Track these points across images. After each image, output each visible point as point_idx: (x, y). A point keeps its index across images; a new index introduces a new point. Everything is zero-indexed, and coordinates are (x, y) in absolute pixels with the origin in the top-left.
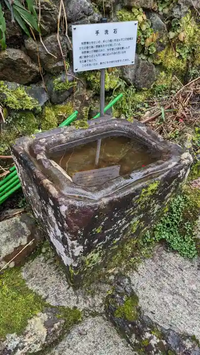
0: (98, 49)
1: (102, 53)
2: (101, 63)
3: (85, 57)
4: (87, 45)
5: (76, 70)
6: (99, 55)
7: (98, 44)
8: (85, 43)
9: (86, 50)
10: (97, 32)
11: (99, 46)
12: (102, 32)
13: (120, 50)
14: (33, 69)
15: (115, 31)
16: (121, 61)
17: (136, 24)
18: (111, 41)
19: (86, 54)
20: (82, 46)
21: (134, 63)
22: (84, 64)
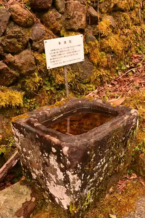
0: (61, 53)
1: (63, 55)
2: (64, 62)
3: (54, 59)
4: (54, 51)
5: (49, 67)
6: (62, 57)
7: (61, 50)
8: (53, 50)
9: (54, 55)
10: (60, 43)
11: (62, 51)
12: (62, 43)
13: (74, 53)
14: (14, 74)
15: (70, 42)
16: (76, 59)
17: (82, 36)
18: (68, 48)
19: (54, 57)
20: (51, 52)
21: (84, 60)
22: (54, 63)
